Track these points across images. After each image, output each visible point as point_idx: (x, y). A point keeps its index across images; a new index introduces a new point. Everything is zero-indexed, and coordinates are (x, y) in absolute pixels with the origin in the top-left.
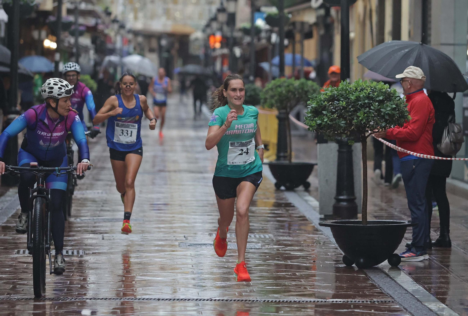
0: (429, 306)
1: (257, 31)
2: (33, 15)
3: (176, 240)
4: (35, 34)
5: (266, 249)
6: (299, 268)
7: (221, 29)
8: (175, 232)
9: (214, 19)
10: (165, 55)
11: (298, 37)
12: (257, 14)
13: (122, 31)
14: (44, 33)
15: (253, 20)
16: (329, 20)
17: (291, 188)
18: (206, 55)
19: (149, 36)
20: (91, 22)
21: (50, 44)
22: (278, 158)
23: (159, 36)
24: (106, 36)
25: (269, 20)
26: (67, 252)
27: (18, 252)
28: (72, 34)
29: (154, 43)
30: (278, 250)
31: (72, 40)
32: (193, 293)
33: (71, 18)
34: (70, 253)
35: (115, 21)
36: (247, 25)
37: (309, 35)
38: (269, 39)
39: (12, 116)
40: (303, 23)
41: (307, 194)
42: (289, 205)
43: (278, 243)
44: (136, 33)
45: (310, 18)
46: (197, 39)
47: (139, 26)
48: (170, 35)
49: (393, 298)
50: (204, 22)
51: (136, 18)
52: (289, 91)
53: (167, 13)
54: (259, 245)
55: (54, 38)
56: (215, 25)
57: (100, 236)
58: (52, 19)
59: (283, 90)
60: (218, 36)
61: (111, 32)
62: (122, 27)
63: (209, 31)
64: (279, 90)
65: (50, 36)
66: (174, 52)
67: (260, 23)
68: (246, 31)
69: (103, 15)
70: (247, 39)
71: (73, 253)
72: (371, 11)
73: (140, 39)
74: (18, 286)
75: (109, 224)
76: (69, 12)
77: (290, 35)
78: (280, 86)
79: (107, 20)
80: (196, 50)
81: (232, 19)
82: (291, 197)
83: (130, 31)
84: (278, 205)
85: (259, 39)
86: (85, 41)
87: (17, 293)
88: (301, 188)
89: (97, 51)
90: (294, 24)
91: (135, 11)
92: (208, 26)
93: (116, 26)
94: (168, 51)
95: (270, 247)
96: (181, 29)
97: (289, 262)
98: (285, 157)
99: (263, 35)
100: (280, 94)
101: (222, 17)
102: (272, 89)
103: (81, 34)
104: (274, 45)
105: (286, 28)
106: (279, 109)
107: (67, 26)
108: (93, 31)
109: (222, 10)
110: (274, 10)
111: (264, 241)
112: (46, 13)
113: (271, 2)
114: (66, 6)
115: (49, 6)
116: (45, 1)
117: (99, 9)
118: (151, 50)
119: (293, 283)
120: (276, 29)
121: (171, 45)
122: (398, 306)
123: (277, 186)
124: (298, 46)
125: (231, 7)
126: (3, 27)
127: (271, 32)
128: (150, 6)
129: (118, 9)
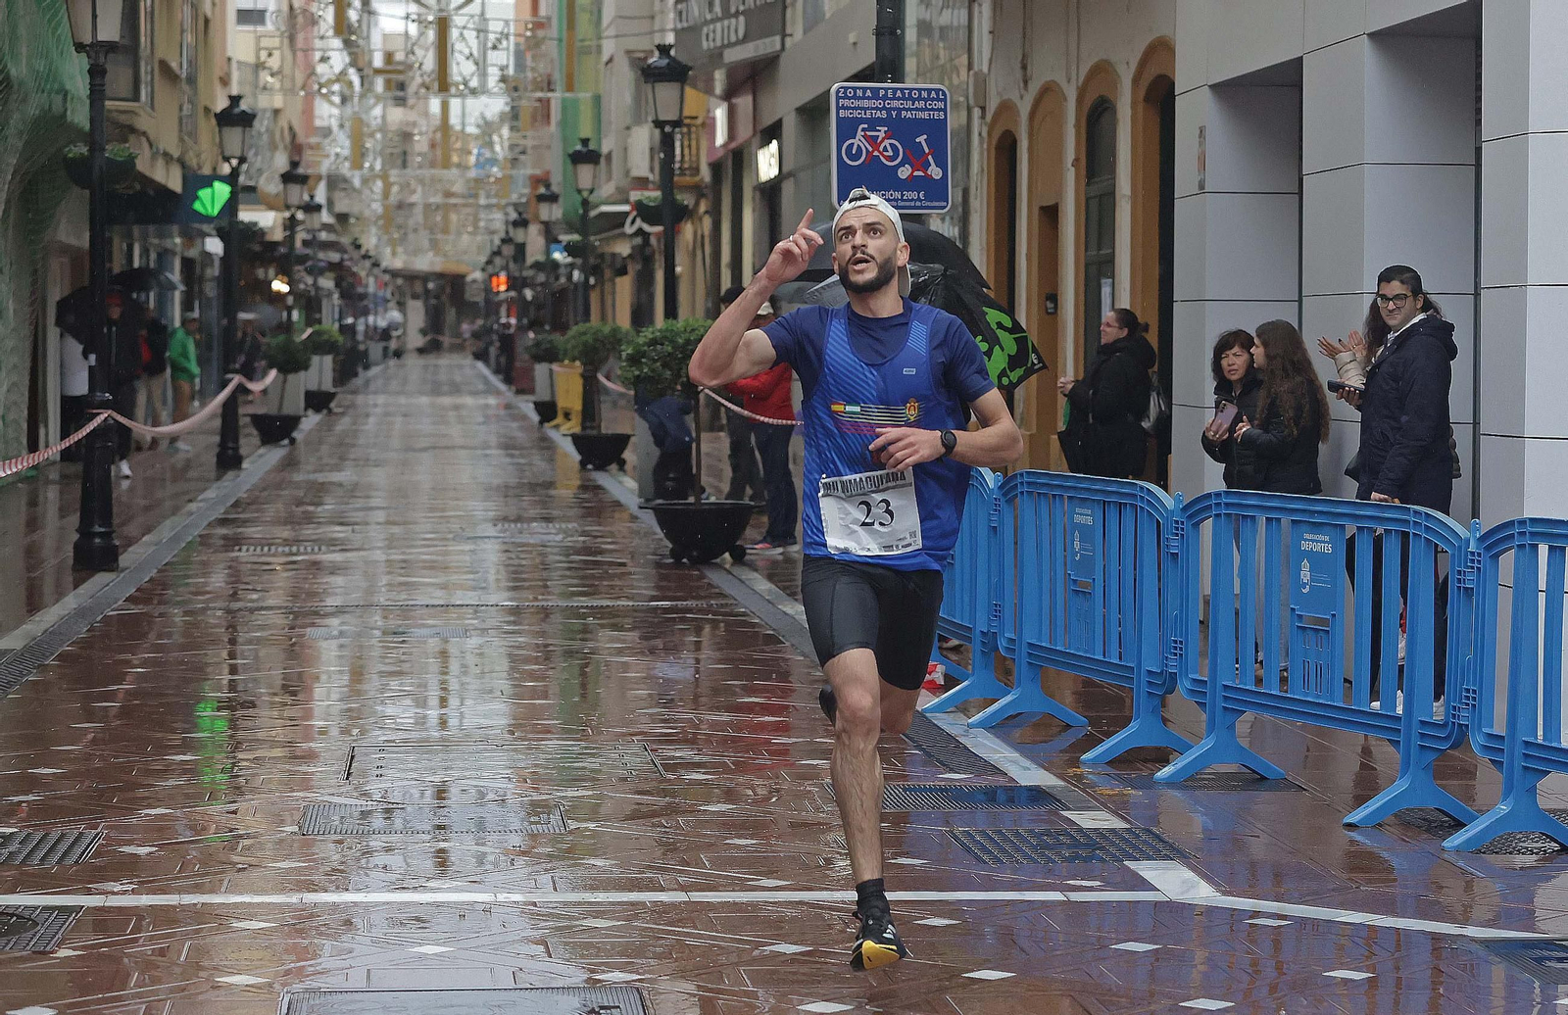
0: (785, 609)
1: (555, 265)
2: (257, 248)
3: (450, 532)
4: (260, 273)
5: (569, 541)
6: (611, 564)
7: (506, 268)
8: (448, 522)
9: (497, 253)
10: (433, 301)
11: (608, 273)
12: (553, 246)
13: (376, 271)
14: (271, 272)
15: (548, 253)
16: (648, 251)
17: (601, 467)
18: (487, 301)
19: (411, 277)
20: (335, 257)
21: (279, 286)
22: (584, 428)
23: (425, 278)
24: (354, 274)
25: (570, 249)
26: (305, 549)
27: (240, 550)
28: (310, 271)
29: (418, 288)
30: (584, 542)
31: (310, 280)
32: (471, 598)
33: (308, 251)
34: (309, 549)
35: (366, 257)
36: (541, 258)
37: (622, 271)
38: (570, 277)
39: (230, 376)
40: (614, 255)
41: (621, 473)
42: (599, 487)
43: (584, 534)
44: (394, 274)
45: (623, 249)
46: (474, 281)
47: (398, 264)
48: (440, 276)
49: (736, 600)
50: (483, 259)
51: (394, 254)
52: (596, 340)
53: (434, 245)
54: (559, 537)
55: (286, 279)
56: (498, 261)
57: (350, 528)
58: (282, 250)
59: (589, 338)
60: (503, 277)
61: (361, 270)
62: (376, 265)
63: (490, 269)
64: (584, 338)
65: (280, 276)
66: (444, 298)
67: (557, 256)
68: (537, 266)
69: (350, 248)
70: (541, 278)
71: (313, 550)
72: (703, 237)
73: (400, 281)
74: (240, 592)
75: (361, 514)
76: (305, 243)
77: (596, 270)
78: (585, 333)
79: (356, 255)
80: (474, 295)
81: (521, 250)
82: (602, 478)
83: (385, 271)
84: (584, 488)
85: (557, 278)
86: (327, 283)
87: (239, 600)
88: (614, 467)
89: (342, 296)
90: (602, 256)
91: (393, 243)
92: (489, 262)
93: (367, 263)
94: (437, 297)
95: (575, 539)
96: (453, 267)
97: (599, 558)
98: (592, 428)
99: (562, 271)
100: (585, 344)
101: (508, 250)
102: (574, 337)
103: (321, 272)
104: (576, 285)
105: (592, 261)
106: (584, 364)
107: (302, 260)
108: (338, 269)
109: (506, 241)
110: (576, 237)
111: (566, 532)
112: (275, 244)
113: (571, 228)
114: (301, 236)
115: (278, 235)
116: (272, 228)
117: (345, 240)
118: (415, 297)
119: (605, 583)
120: (579, 261)
121: (442, 288)
122: (743, 610)
123: (583, 464)
124: (608, 287)
125: (519, 235)
126: (217, 263)
127: (572, 266)
128: (411, 236)
129: (370, 241)
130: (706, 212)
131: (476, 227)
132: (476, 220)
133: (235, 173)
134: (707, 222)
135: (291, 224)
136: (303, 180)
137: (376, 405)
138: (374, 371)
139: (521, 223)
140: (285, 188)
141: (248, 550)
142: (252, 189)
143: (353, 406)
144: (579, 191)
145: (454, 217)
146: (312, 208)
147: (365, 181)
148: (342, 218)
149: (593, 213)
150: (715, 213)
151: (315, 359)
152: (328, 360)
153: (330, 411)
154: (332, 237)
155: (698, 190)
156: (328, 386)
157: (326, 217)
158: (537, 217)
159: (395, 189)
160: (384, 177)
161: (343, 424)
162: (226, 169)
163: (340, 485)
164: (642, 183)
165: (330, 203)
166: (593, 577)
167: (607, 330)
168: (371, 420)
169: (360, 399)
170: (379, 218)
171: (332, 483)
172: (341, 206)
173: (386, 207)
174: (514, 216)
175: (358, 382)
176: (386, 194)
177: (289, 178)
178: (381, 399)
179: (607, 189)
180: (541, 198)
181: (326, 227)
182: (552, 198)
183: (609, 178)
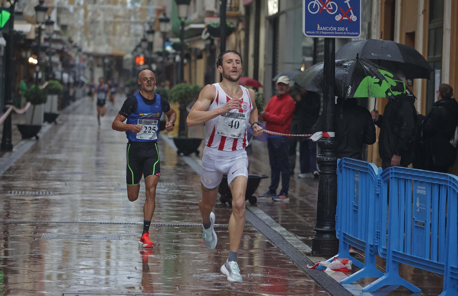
0: (275, 229)
1: (167, 53)
2: (22, 42)
3: (113, 186)
4: (24, 54)
5: (171, 192)
6: (191, 204)
7: (143, 53)
8: (112, 181)
9: (139, 46)
10: (107, 69)
11: (193, 58)
12: (166, 43)
13: (80, 53)
14: (29, 54)
15: (164, 47)
16: (213, 47)
17: (187, 154)
18: (134, 70)
19: (97, 56)
20: (60, 47)
21: (33, 61)
22: (180, 134)
23: (104, 57)
24: (69, 56)
25: (174, 46)
26: (43, 193)
27: (11, 193)
28: (48, 54)
29: (100, 61)
30: (178, 193)
31: (47, 58)
32: (123, 219)
33: (47, 44)
34: (44, 193)
35: (75, 46)
36: (160, 50)
37: (200, 57)
38: (174, 59)
39: (8, 106)
40: (196, 49)
41: (197, 158)
42: (186, 165)
43: (178, 188)
44: (89, 55)
45: (201, 46)
46: (128, 59)
47: (90, 49)
48: (111, 56)
49: (251, 224)
50: (132, 48)
51: (89, 45)
52: (186, 92)
53: (109, 41)
54: (166, 190)
55: (36, 57)
56: (140, 50)
57: (64, 183)
58: (35, 44)
59: (183, 91)
60: (142, 57)
61: (72, 53)
62: (80, 50)
63: (136, 54)
64: (181, 91)
65: (33, 55)
66: (113, 67)
67: (169, 48)
68: (159, 54)
69: (68, 43)
70: (160, 59)
71: (46, 193)
72: (240, 42)
73: (91, 59)
74: (10, 214)
75: (69, 176)
76: (46, 40)
77: (188, 57)
78: (181, 89)
79: (70, 45)
80: (127, 66)
81: (151, 45)
82: (187, 160)
83: (85, 53)
84: (179, 165)
85: (168, 59)
86: (56, 59)
87: (10, 218)
88: (193, 155)
89: (63, 66)
90: (190, 49)
91: (89, 40)
92: (135, 50)
93: (76, 50)
94: (109, 66)
95: (173, 191)
96: (117, 52)
97: (185, 201)
98: (184, 135)
99: (170, 56)
100: (181, 94)
101: (145, 45)
102: (175, 91)
103: (53, 54)
104: (178, 63)
105: (185, 52)
106: (180, 103)
107: (44, 49)
108: (61, 53)
109: (144, 40)
110: (178, 40)
111: (169, 188)
112: (31, 41)
113: (176, 35)
114: (44, 36)
115: (33, 36)
116: (30, 33)
117: (65, 38)
118: (98, 66)
119: (188, 214)
120: (179, 52)
121: (111, 63)
122: (254, 229)
123: (179, 153)
124: (193, 64)
125: (150, 38)
126: (3, 49)
127: (175, 54)
128: (98, 37)
129: (77, 39)
130: (242, 29)
131: (129, 32)
132: (129, 29)
133: (12, 6)
134: (242, 35)
135: (39, 31)
136: (45, 10)
137: (78, 120)
138: (77, 103)
139: (151, 32)
140: (37, 14)
141: (15, 193)
142: (20, 14)
143: (67, 120)
144: (180, 18)
145: (118, 28)
146: (49, 23)
147: (76, 10)
148: (64, 27)
149: (186, 28)
150: (247, 30)
151: (49, 97)
152: (55, 98)
153: (56, 123)
154: (59, 37)
155: (238, 18)
156: (55, 110)
157: (56, 27)
158: (159, 29)
159: (90, 14)
160: (85, 7)
161: (62, 130)
162: (8, 5)
163: (60, 161)
164: (211, 14)
165: (58, 19)
166: (182, 211)
167: (191, 87)
168: (76, 128)
169: (70, 117)
170: (82, 27)
171: (56, 160)
172: (63, 21)
173: (85, 23)
174: (148, 28)
175: (70, 108)
176: (85, 16)
177: (38, 9)
178: (81, 117)
179: (194, 16)
180: (161, 20)
181: (56, 32)
182: (166, 20)
183: (195, 11)
